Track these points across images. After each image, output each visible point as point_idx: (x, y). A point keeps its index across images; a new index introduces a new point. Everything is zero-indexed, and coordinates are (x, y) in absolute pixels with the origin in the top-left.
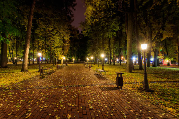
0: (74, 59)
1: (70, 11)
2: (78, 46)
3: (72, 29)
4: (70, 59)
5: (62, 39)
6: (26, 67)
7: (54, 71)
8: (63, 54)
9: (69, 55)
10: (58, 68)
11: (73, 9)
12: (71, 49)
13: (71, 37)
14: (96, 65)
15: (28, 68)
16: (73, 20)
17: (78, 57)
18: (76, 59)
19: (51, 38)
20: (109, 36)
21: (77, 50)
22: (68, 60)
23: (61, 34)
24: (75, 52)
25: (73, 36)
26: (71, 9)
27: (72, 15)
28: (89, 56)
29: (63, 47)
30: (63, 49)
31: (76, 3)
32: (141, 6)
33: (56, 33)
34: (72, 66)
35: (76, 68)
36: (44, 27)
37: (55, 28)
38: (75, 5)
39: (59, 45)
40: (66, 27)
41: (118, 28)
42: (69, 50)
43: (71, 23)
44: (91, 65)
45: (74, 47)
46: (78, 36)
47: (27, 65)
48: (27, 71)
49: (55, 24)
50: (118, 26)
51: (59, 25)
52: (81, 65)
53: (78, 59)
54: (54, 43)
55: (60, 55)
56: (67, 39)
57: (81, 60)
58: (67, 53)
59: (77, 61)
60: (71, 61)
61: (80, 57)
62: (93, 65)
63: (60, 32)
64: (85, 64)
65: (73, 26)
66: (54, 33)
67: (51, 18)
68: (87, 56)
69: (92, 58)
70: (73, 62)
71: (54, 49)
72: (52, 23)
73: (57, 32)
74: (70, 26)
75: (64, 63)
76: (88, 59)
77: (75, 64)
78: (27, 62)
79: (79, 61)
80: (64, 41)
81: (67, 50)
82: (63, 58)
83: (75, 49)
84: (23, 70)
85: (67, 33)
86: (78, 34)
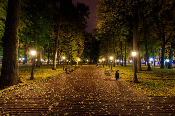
0: (87, 61)
1: (84, 19)
2: (92, 48)
3: (86, 35)
4: (84, 60)
5: (78, 43)
6: (55, 67)
7: (73, 70)
8: (79, 56)
9: (83, 57)
10: (76, 68)
11: (87, 17)
12: (85, 51)
13: (85, 42)
14: (107, 66)
15: (57, 68)
16: (87, 26)
17: (91, 58)
18: (90, 60)
19: (70, 44)
20: (119, 40)
21: (90, 52)
22: (82, 61)
23: (77, 40)
24: (89, 54)
25: (87, 41)
26: (85, 17)
27: (86, 22)
28: (101, 58)
29: (78, 50)
30: (78, 53)
31: (89, 12)
32: (146, 15)
33: (73, 40)
34: (86, 67)
35: (90, 68)
36: (64, 35)
37: (72, 36)
38: (89, 13)
39: (76, 48)
40: (81, 33)
41: (128, 32)
42: (83, 53)
43: (85, 29)
44: (103, 66)
45: (88, 49)
46: (91, 40)
47: (55, 65)
48: (56, 69)
49: (72, 32)
50: (128, 30)
51: (75, 33)
52: (94, 66)
53: (91, 61)
54: (72, 47)
55: (76, 57)
56: (82, 43)
57: (94, 62)
58: (81, 55)
59: (90, 62)
60: (85, 62)
61: (93, 58)
62: (104, 66)
63: (76, 38)
64: (97, 65)
65: (87, 32)
66: (72, 40)
67: (69, 27)
68: (99, 58)
69: (104, 60)
70: (86, 63)
71: (72, 52)
72: (70, 31)
73: (74, 38)
74: (85, 31)
75: (79, 64)
76: (100, 60)
77: (89, 65)
78: (56, 63)
79: (92, 62)
80: (79, 45)
81: (82, 53)
82: (78, 60)
83: (88, 51)
84: (53, 69)
85: (82, 39)
86: (91, 39)
